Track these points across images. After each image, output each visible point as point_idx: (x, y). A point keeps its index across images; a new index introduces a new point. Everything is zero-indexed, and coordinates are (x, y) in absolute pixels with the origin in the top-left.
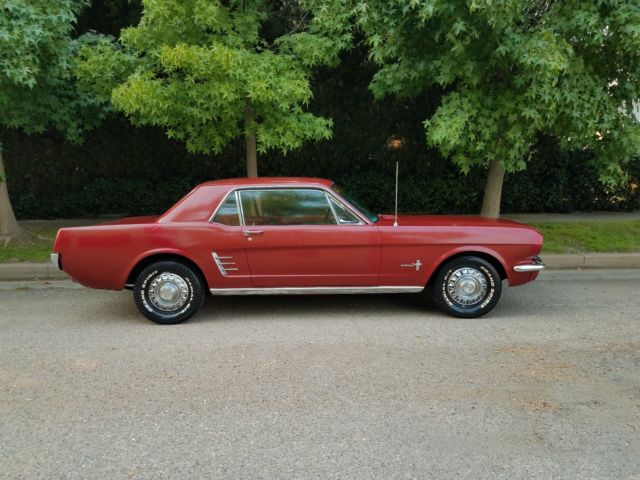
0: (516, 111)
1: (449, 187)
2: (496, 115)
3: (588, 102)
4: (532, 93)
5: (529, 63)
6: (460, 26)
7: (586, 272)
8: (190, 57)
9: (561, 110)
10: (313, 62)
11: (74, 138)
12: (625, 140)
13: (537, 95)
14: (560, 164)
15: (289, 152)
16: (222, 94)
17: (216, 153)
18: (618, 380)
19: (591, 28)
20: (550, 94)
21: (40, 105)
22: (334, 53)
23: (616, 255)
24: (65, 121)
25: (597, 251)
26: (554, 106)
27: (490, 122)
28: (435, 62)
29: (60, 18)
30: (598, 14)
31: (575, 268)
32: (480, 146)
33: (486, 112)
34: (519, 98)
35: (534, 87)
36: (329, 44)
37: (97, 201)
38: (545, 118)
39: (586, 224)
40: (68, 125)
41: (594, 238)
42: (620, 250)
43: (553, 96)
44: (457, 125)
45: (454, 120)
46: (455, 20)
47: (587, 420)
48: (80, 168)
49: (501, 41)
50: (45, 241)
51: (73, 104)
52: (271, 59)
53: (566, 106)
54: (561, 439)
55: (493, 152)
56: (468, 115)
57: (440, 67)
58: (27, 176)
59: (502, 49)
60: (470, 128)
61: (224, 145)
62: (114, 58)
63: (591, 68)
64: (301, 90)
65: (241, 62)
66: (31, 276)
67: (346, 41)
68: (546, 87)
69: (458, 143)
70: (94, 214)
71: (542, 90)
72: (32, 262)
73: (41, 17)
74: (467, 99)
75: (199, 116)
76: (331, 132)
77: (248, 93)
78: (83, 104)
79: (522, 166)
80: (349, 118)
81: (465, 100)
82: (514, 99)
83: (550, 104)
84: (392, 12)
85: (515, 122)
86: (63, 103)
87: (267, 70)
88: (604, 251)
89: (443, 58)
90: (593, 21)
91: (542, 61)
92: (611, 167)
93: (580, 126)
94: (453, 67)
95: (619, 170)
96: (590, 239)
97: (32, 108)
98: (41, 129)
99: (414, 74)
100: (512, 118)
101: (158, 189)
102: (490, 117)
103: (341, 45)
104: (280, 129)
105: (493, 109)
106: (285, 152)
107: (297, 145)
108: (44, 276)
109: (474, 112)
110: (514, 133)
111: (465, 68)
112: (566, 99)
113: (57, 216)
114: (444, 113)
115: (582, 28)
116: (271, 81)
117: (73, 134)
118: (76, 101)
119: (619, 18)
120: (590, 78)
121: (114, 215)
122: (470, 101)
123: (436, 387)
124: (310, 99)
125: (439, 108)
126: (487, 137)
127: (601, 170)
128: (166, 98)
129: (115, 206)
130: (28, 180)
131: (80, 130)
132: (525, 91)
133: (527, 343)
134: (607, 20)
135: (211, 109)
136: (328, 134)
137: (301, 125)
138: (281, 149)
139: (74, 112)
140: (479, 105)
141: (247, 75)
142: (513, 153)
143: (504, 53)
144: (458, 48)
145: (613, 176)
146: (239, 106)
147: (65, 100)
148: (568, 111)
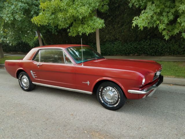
107: (93, 31)
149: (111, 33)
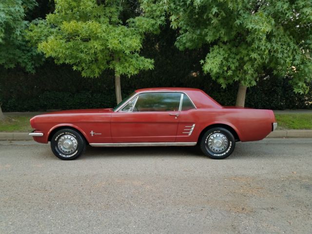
0: (248, 55)
1: (221, 96)
2: (238, 57)
3: (286, 49)
4: (255, 45)
5: (251, 28)
6: (215, 10)
7: (287, 139)
8: (77, 27)
9: (272, 54)
10: (144, 30)
11: (30, 70)
12: (306, 70)
13: (258, 46)
14: (279, 85)
15: (131, 76)
16: (94, 46)
17: (96, 77)
18: (288, 196)
19: (285, 10)
20: (265, 45)
21: (10, 54)
22: (156, 27)
23: (304, 131)
24: (25, 62)
25: (294, 129)
26: (267, 52)
27: (235, 61)
28: (205, 30)
29: (15, 9)
30: (289, 3)
31: (282, 137)
32: (230, 73)
33: (233, 56)
34: (249, 48)
35: (257, 42)
36: (153, 22)
37: (45, 103)
38: (262, 58)
39: (291, 115)
40: (27, 64)
41: (293, 122)
42: (306, 128)
43: (267, 47)
44: (216, 62)
45: (215, 59)
46: (213, 7)
47: (264, 218)
48: (37, 86)
49: (238, 18)
50: (15, 122)
51: (29, 54)
52: (122, 29)
53: (275, 52)
54: (246, 229)
55: (238, 77)
56: (222, 57)
57: (207, 32)
58: (11, 90)
59: (238, 22)
60: (224, 63)
61: (101, 73)
62: (46, 30)
63: (288, 32)
64: (135, 44)
65: (104, 30)
66: (5, 139)
67: (162, 21)
68: (263, 42)
69: (218, 71)
70: (44, 109)
71: (261, 43)
72: (6, 132)
73: (5, 9)
74: (222, 49)
75: (85, 57)
76: (153, 66)
77: (108, 46)
78: (34, 54)
79: (254, 83)
80: (169, 61)
81: (221, 49)
82: (247, 48)
83: (265, 51)
84: (181, 4)
85: (248, 61)
86: (24, 53)
87: (119, 34)
88: (298, 129)
89: (209, 27)
90: (286, 6)
91: (257, 27)
92: (300, 84)
93: (282, 62)
94: (214, 32)
95: (304, 85)
96: (291, 123)
97: (6, 55)
98: (12, 66)
99: (195, 36)
100: (246, 59)
101: (75, 97)
102: (235, 58)
103: (159, 22)
104: (127, 65)
105: (236, 54)
106: (129, 76)
107: (136, 72)
108: (11, 139)
109: (226, 55)
110: (247, 66)
111: (220, 32)
112: (274, 48)
113: (26, 110)
114: (210, 56)
115: (280, 11)
116: (120, 40)
117: (30, 68)
118: (31, 53)
119: (299, 5)
120: (287, 37)
121: (54, 110)
122: (224, 50)
123: (185, 198)
124: (141, 49)
125: (208, 54)
126: (233, 68)
127: (295, 86)
128: (68, 49)
129: (54, 105)
130: (12, 92)
131: (33, 66)
132: (252, 45)
133: (243, 175)
134: (293, 6)
135: (90, 54)
136: (151, 67)
137: (138, 62)
138: (127, 75)
139: (30, 57)
140: (229, 52)
141: (108, 37)
142: (248, 77)
143: (239, 24)
144: (215, 21)
145: (300, 89)
146: (105, 52)
147: (26, 52)
148: (275, 54)
149: (136, 79)
